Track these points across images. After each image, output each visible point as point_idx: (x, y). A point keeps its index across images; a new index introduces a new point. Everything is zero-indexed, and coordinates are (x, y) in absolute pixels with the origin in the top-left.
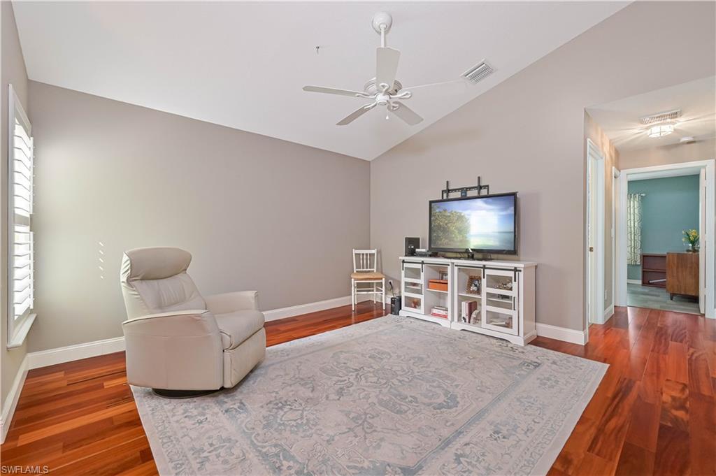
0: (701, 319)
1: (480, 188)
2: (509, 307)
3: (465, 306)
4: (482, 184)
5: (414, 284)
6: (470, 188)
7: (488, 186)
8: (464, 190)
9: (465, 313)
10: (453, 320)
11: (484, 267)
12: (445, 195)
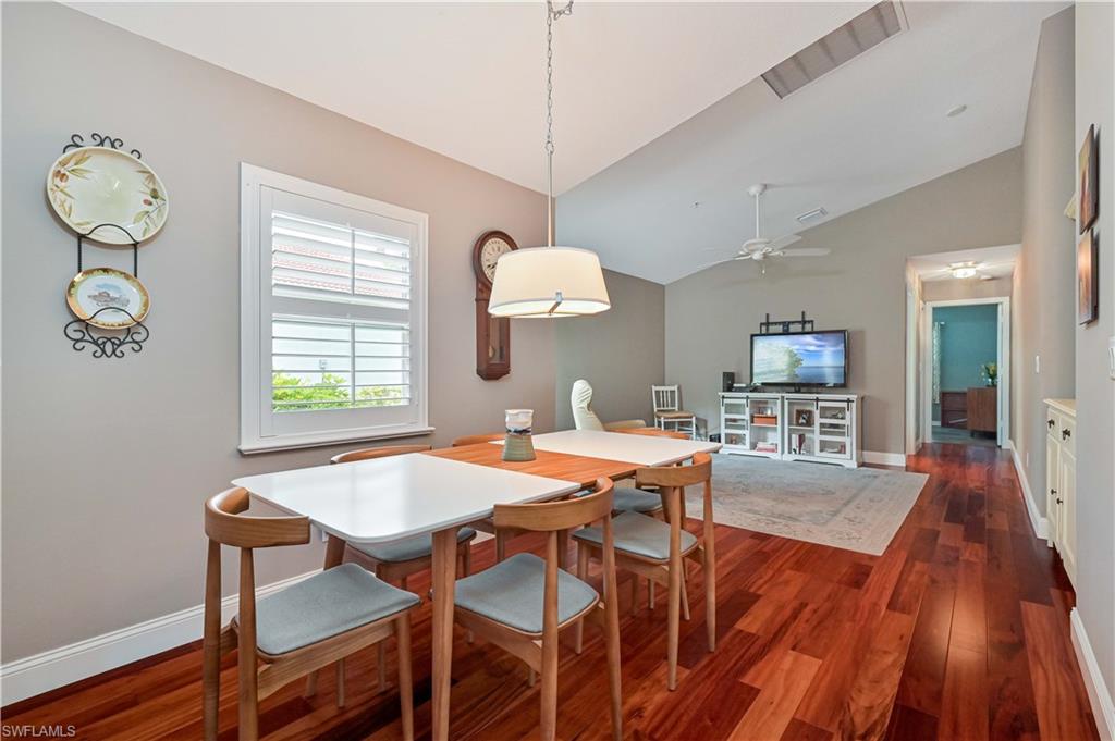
0: (998, 451)
1: (804, 322)
2: (843, 434)
3: (795, 438)
4: (807, 319)
5: (735, 420)
6: (793, 323)
7: (812, 321)
8: (786, 324)
9: (795, 445)
10: (783, 452)
11: (817, 400)
12: (764, 328)
